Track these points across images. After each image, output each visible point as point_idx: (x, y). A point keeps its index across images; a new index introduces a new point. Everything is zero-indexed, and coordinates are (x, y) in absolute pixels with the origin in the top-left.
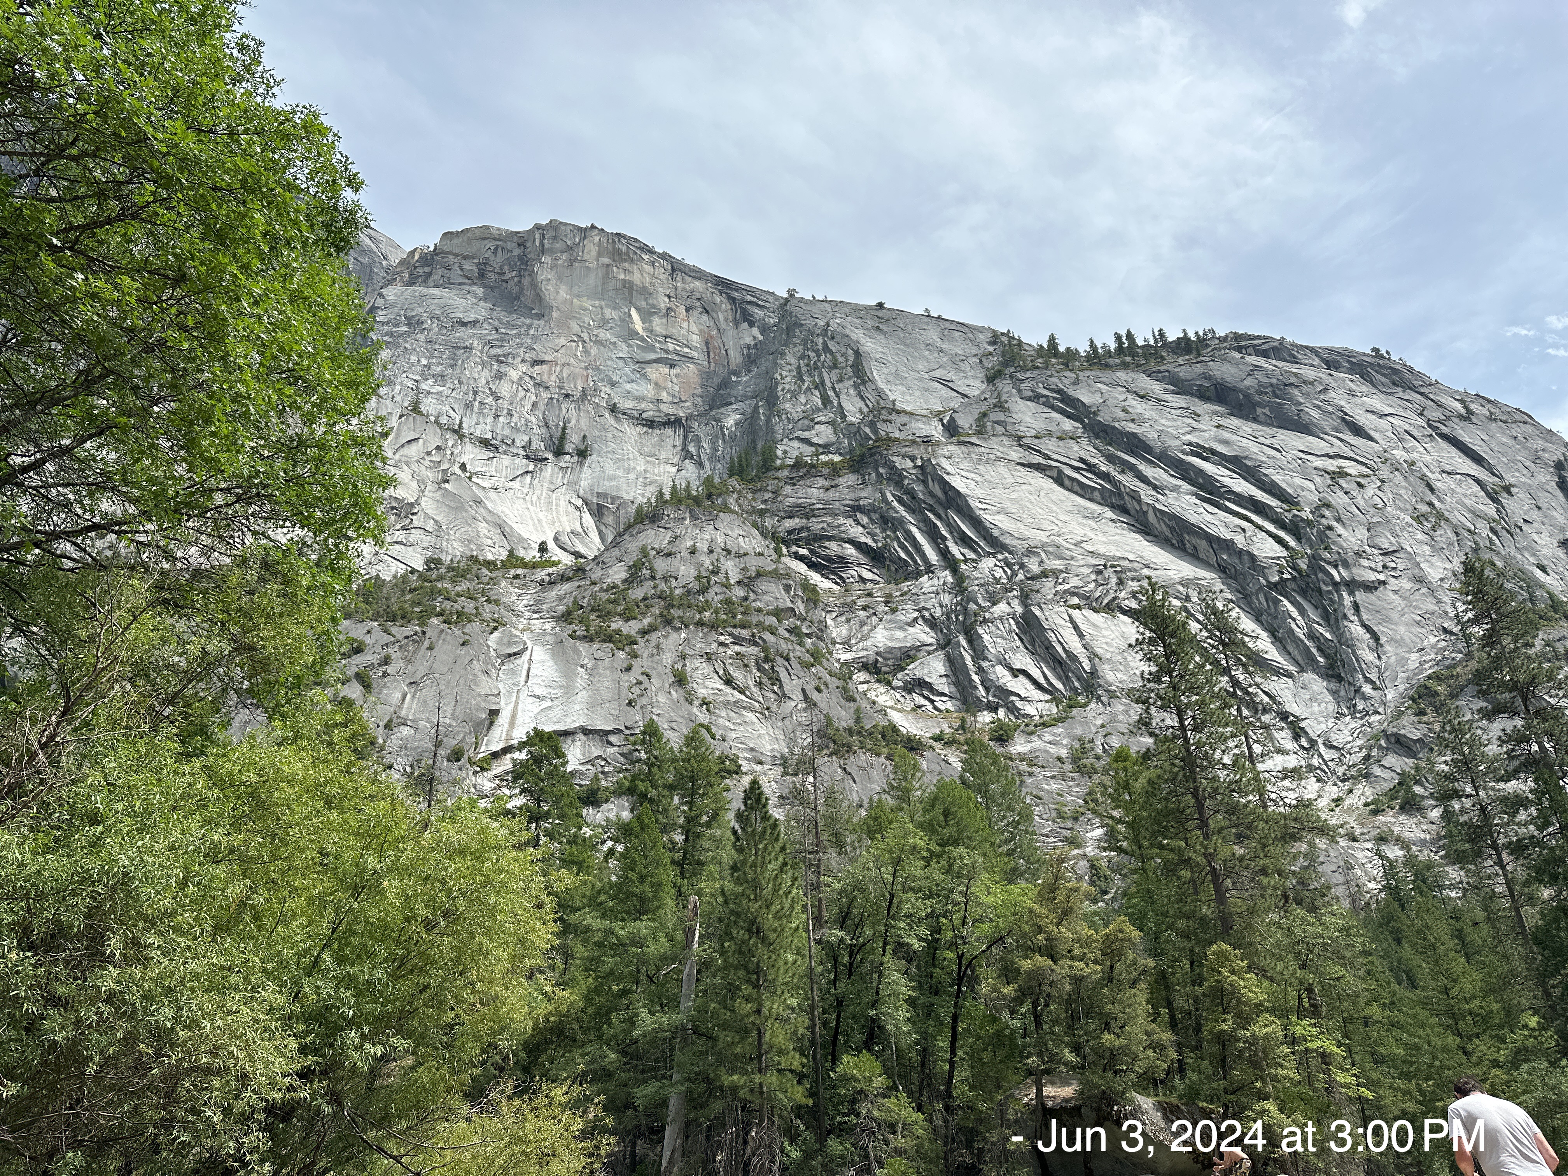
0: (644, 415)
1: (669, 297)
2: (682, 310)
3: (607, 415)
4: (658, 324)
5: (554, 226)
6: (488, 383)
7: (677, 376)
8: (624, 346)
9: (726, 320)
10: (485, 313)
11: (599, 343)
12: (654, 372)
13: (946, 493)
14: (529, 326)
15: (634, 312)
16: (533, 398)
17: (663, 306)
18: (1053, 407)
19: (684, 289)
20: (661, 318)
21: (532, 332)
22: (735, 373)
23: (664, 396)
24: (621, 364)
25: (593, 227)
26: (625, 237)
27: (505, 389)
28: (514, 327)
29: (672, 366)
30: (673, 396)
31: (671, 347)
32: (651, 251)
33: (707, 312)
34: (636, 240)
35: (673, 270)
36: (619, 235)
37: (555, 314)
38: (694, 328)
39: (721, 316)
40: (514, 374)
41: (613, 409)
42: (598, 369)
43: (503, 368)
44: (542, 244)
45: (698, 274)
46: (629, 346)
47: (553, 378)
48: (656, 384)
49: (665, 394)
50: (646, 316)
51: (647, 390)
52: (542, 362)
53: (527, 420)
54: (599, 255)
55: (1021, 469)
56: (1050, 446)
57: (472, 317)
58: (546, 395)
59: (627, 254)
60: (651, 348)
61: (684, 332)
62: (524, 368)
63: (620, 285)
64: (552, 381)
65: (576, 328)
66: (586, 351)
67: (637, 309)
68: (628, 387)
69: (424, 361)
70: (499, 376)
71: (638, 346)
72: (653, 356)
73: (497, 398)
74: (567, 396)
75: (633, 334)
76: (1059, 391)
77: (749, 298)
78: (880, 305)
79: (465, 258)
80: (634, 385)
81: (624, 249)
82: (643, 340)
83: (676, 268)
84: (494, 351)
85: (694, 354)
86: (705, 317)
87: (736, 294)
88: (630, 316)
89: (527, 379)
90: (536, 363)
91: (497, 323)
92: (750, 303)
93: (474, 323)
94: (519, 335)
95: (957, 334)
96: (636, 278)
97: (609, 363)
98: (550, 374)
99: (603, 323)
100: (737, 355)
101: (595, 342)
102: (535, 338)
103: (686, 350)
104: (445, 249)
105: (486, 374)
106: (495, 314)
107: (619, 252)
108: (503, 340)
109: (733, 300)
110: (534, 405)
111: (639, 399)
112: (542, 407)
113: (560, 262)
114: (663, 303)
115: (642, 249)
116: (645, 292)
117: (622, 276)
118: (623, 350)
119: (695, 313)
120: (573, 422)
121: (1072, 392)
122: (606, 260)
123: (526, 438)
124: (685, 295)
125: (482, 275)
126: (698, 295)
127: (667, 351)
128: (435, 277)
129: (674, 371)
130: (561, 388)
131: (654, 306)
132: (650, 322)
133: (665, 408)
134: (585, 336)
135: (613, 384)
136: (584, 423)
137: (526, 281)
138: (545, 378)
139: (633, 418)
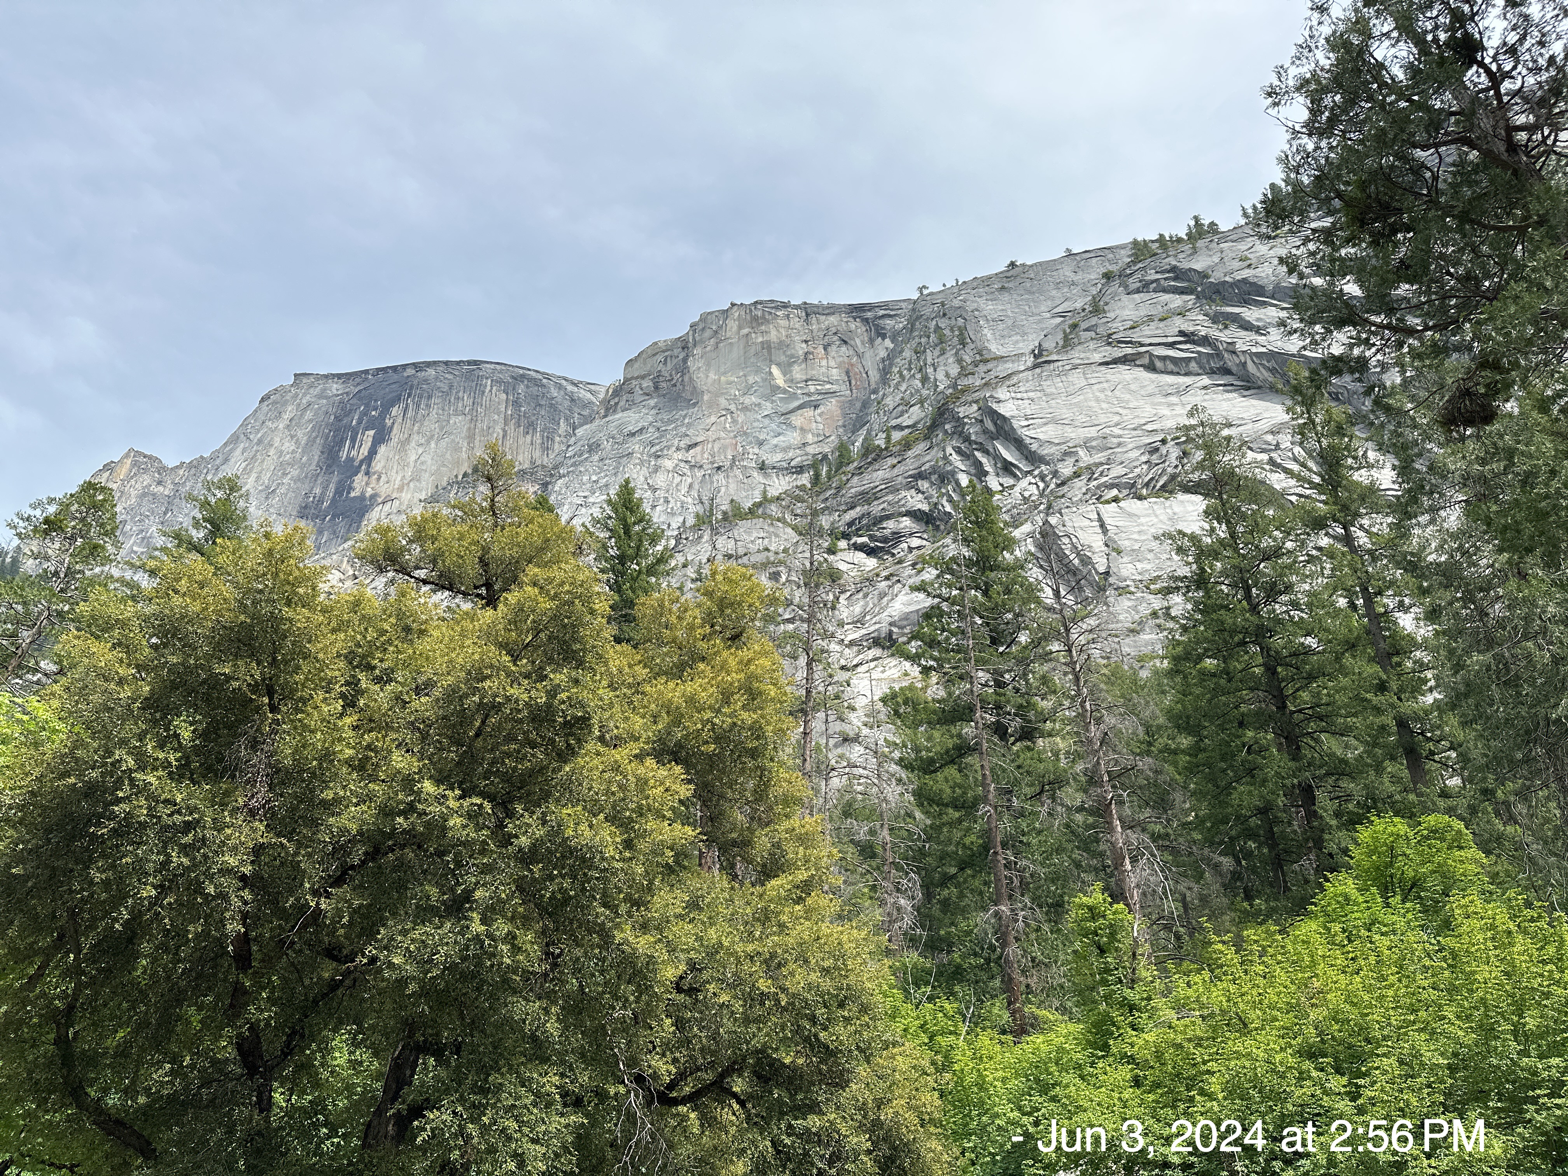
0: (793, 464)
1: (806, 342)
2: (821, 350)
3: (755, 474)
4: (798, 372)
5: (704, 318)
6: (646, 479)
7: (820, 415)
8: (768, 404)
9: (863, 343)
10: (651, 419)
11: (745, 409)
12: (797, 420)
13: (995, 424)
14: (685, 417)
15: (775, 370)
16: (689, 480)
17: (801, 352)
18: (1165, 291)
19: (819, 330)
20: (800, 365)
21: (687, 421)
22: (875, 392)
23: (810, 438)
24: (767, 421)
25: (733, 305)
26: (761, 302)
27: (660, 480)
28: (673, 422)
29: (816, 407)
30: (818, 435)
31: (812, 389)
32: (785, 305)
33: (845, 342)
34: (772, 301)
35: (807, 315)
36: (756, 302)
37: (706, 398)
38: (832, 363)
39: (858, 341)
40: (668, 464)
41: (762, 467)
42: (745, 433)
43: (660, 461)
44: (694, 339)
45: (832, 310)
46: (773, 402)
47: (706, 456)
48: (802, 429)
49: (810, 436)
50: (786, 369)
51: (793, 438)
52: (696, 444)
53: (683, 503)
54: (740, 328)
55: (1103, 368)
56: (1145, 331)
57: (640, 425)
58: (699, 474)
59: (763, 317)
60: (794, 396)
61: (824, 370)
62: (680, 455)
63: (759, 348)
64: (705, 458)
65: (723, 402)
66: (734, 421)
67: (778, 365)
68: (775, 441)
69: (594, 478)
70: (657, 469)
71: (781, 399)
72: (796, 404)
73: (655, 490)
74: (719, 468)
75: (776, 389)
76: (1173, 269)
77: (882, 312)
78: (1013, 264)
79: (643, 377)
80: (781, 438)
81: (759, 313)
82: (785, 391)
83: (809, 311)
84: (653, 450)
85: (835, 387)
86: (844, 348)
87: (869, 315)
88: (771, 373)
89: (682, 465)
90: (690, 447)
91: (659, 424)
92: (883, 316)
93: (641, 431)
94: (675, 428)
95: (1094, 260)
96: (773, 336)
97: (756, 424)
98: (703, 453)
99: (747, 390)
100: (875, 372)
101: (741, 410)
102: (689, 425)
103: (828, 386)
104: (629, 376)
105: (645, 471)
106: (660, 417)
107: (755, 319)
108: (662, 436)
109: (866, 321)
110: (691, 486)
111: (785, 450)
112: (696, 486)
113: (708, 348)
114: (801, 349)
115: (776, 308)
116: (783, 345)
117: (760, 339)
118: (768, 408)
119: (833, 349)
120: (723, 489)
121: (1185, 264)
122: (746, 331)
123: (681, 519)
124: (821, 334)
125: (656, 388)
126: (834, 330)
127: (808, 394)
128: (622, 404)
129: (818, 411)
130: (712, 463)
131: (792, 356)
132: (791, 372)
133: (811, 450)
134: (733, 407)
135: (761, 444)
136: (733, 486)
137: (686, 378)
138: (699, 458)
139: (783, 469)
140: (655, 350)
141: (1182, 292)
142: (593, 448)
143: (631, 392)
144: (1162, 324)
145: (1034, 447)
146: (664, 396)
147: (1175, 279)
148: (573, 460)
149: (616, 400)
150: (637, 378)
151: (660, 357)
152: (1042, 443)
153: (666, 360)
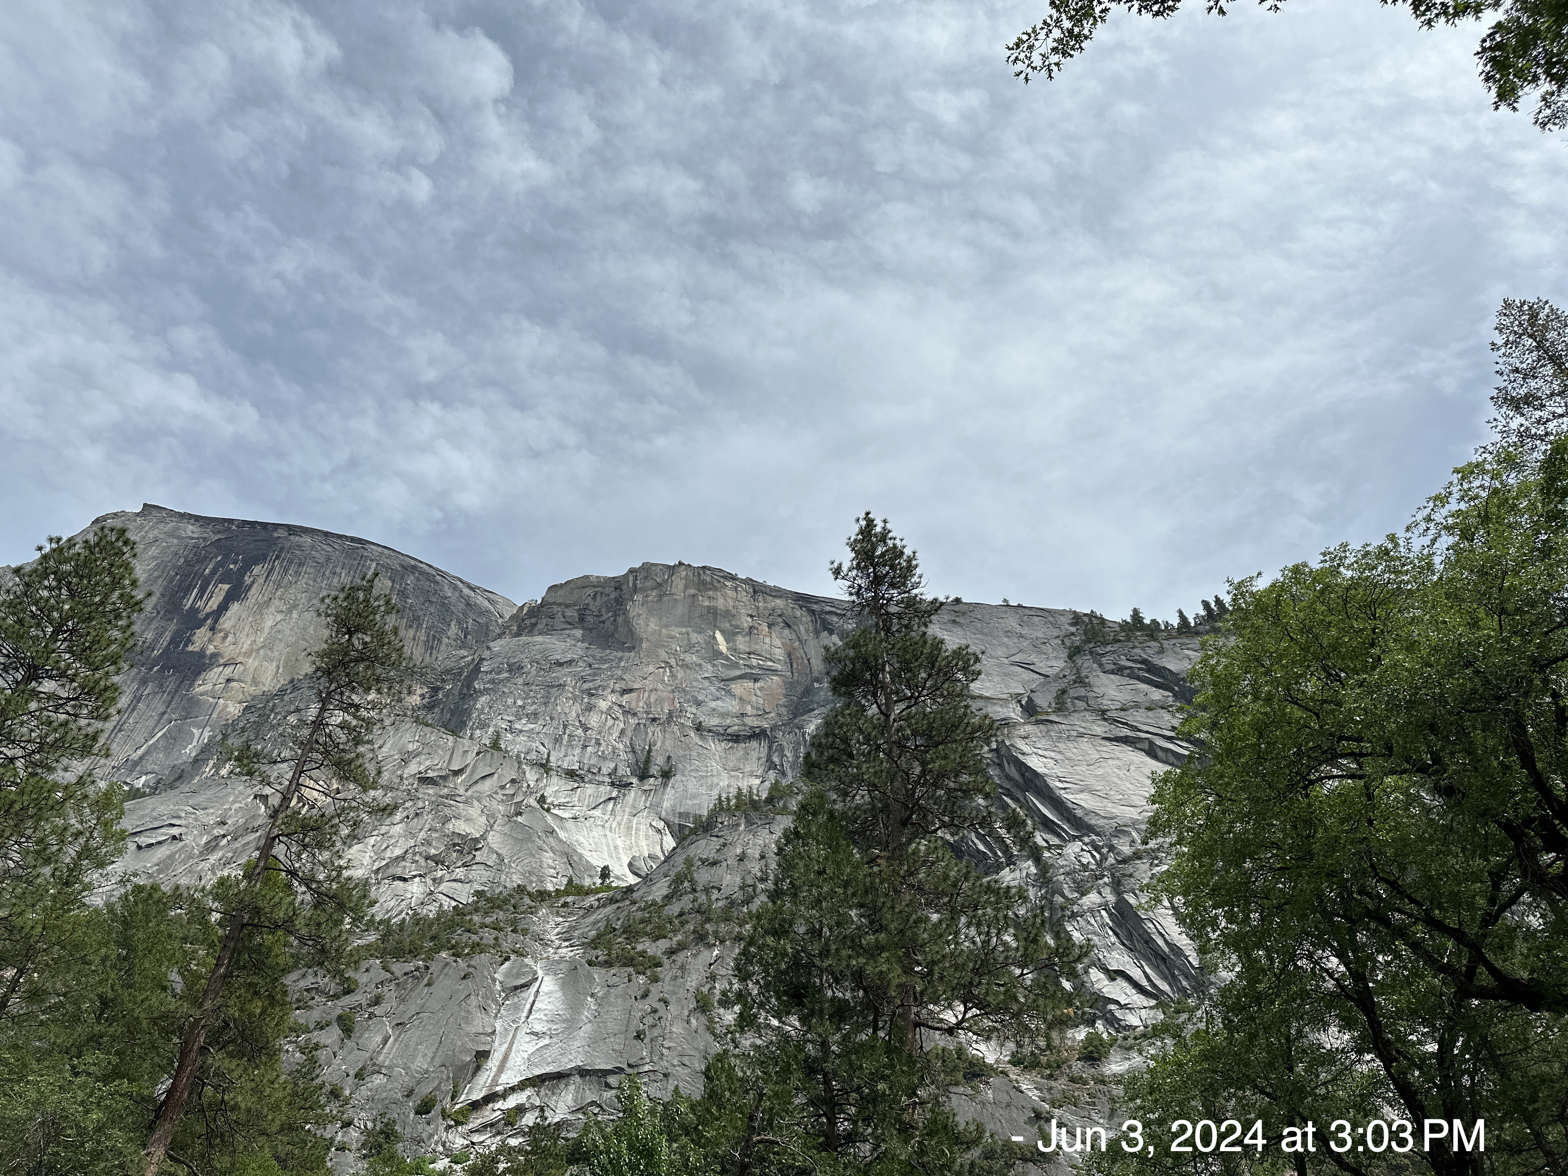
0: (729, 731)
1: (751, 616)
2: (764, 627)
3: (692, 734)
4: (741, 643)
5: (647, 567)
6: (578, 716)
7: (761, 689)
8: (709, 666)
9: (807, 631)
10: (580, 652)
11: (685, 666)
12: (737, 688)
13: (1023, 775)
14: (620, 659)
15: (719, 636)
16: (622, 725)
17: (746, 625)
18: (1138, 678)
19: (765, 608)
20: (744, 636)
21: (622, 664)
22: (818, 680)
23: (749, 709)
24: (706, 683)
25: (681, 564)
26: (709, 569)
27: (594, 720)
28: (606, 661)
29: (756, 680)
30: (758, 709)
31: (754, 662)
32: (733, 578)
33: (789, 626)
34: (720, 570)
35: (755, 592)
36: (704, 567)
37: (644, 645)
38: (777, 642)
39: (802, 628)
40: (603, 705)
41: (699, 728)
42: (684, 690)
43: (593, 701)
44: (635, 585)
45: (778, 593)
46: (714, 666)
47: (641, 704)
48: (741, 699)
49: (749, 708)
50: (729, 636)
51: (732, 706)
52: (631, 690)
53: (614, 748)
54: (686, 587)
55: (1108, 743)
56: (1138, 717)
57: (569, 656)
58: (633, 721)
59: (712, 583)
60: (735, 665)
61: (767, 647)
62: (613, 698)
63: (705, 611)
64: (640, 707)
65: (663, 655)
66: (673, 675)
67: (722, 631)
68: (713, 704)
69: (520, 703)
70: (590, 708)
71: (723, 665)
72: (737, 673)
73: (586, 729)
74: (654, 720)
75: (718, 654)
76: (1144, 662)
77: (828, 609)
78: (958, 601)
79: (567, 606)
80: (719, 703)
81: (708, 579)
82: (727, 658)
83: (757, 589)
84: (586, 686)
85: (779, 667)
86: (787, 631)
87: (815, 607)
88: (714, 638)
89: (616, 708)
90: (625, 692)
91: (591, 660)
92: (830, 613)
93: (570, 662)
94: (610, 669)
95: (1036, 619)
96: (720, 603)
97: (695, 684)
98: (638, 700)
99: (690, 648)
100: (819, 662)
101: (681, 666)
102: (625, 670)
103: (769, 663)
104: (551, 600)
105: (577, 707)
106: (590, 652)
107: (704, 583)
108: (595, 675)
109: (812, 612)
110: (622, 732)
111: (724, 715)
112: (629, 733)
113: (650, 598)
114: (746, 622)
115: (725, 577)
116: (728, 615)
117: (707, 603)
118: (708, 670)
119: (777, 628)
120: (659, 744)
121: (1157, 661)
122: (692, 591)
123: (612, 765)
124: (767, 613)
125: (582, 619)
126: (779, 612)
127: (751, 667)
128: (539, 626)
129: (758, 685)
130: (648, 713)
131: (737, 627)
132: (734, 641)
133: (751, 721)
134: (673, 662)
135: (699, 704)
136: (669, 744)
137: (620, 619)
138: (633, 705)
139: (719, 734)
140: (584, 583)
141: (1158, 686)
142: (515, 669)
143: (552, 617)
144: (1150, 714)
145: (1079, 813)
146: (590, 630)
147: (1148, 671)
148: (489, 676)
149: (533, 620)
150: (560, 605)
151: (590, 591)
152: (1088, 812)
153: (595, 595)
